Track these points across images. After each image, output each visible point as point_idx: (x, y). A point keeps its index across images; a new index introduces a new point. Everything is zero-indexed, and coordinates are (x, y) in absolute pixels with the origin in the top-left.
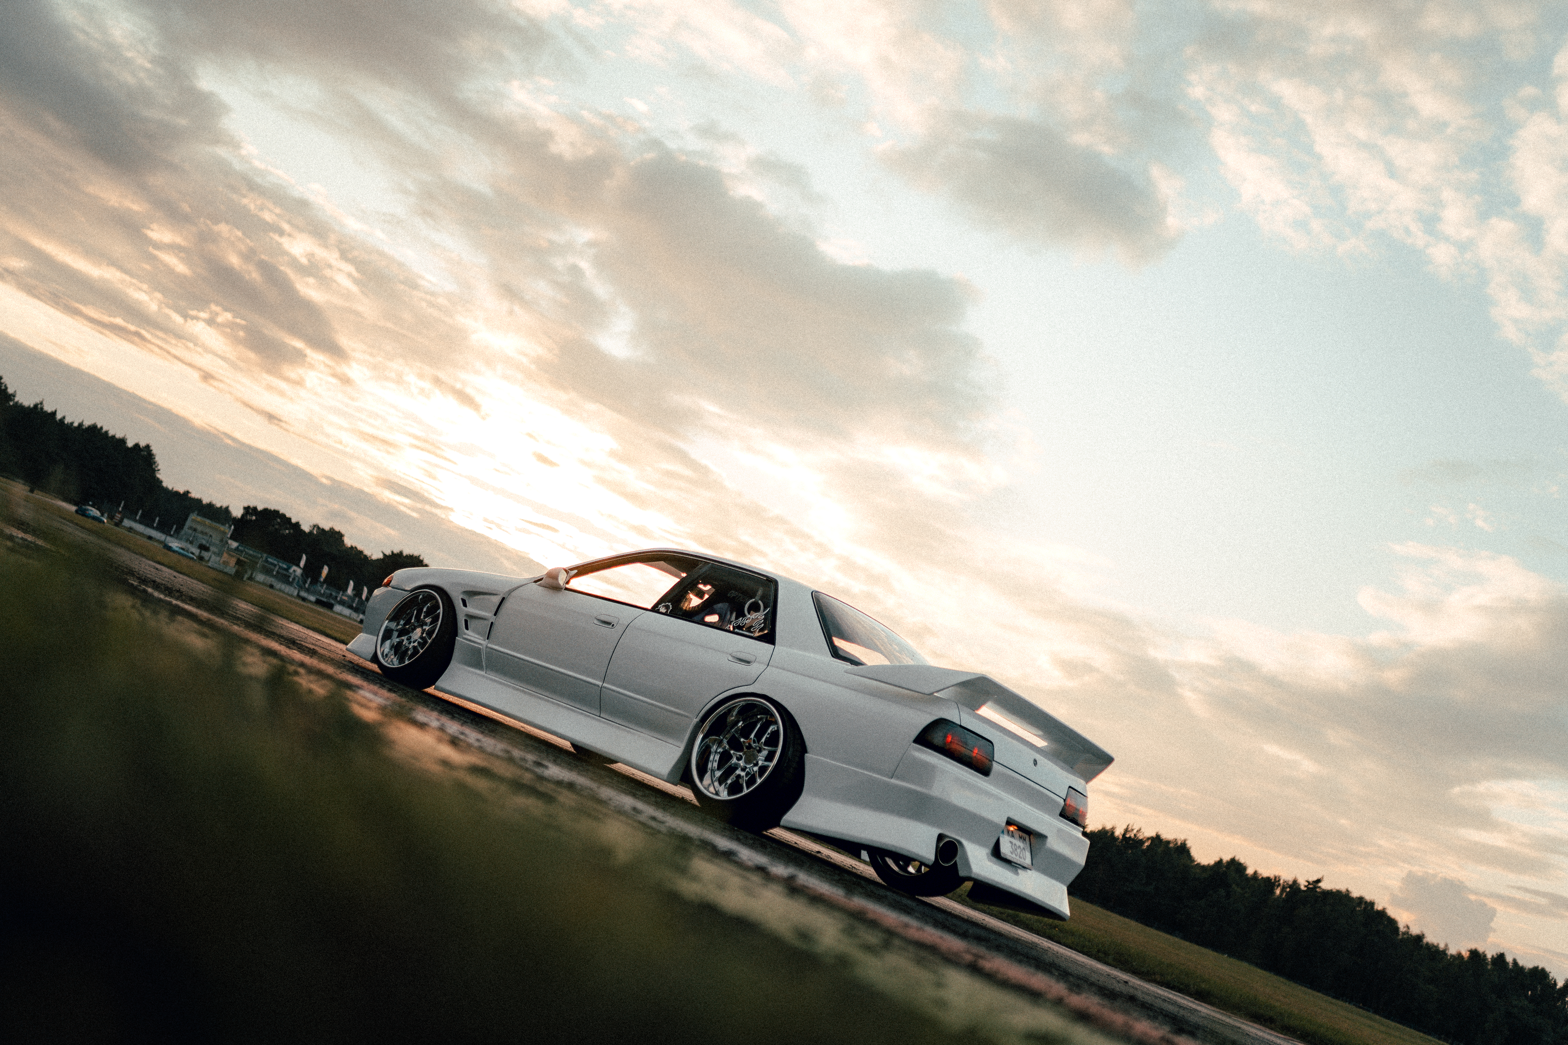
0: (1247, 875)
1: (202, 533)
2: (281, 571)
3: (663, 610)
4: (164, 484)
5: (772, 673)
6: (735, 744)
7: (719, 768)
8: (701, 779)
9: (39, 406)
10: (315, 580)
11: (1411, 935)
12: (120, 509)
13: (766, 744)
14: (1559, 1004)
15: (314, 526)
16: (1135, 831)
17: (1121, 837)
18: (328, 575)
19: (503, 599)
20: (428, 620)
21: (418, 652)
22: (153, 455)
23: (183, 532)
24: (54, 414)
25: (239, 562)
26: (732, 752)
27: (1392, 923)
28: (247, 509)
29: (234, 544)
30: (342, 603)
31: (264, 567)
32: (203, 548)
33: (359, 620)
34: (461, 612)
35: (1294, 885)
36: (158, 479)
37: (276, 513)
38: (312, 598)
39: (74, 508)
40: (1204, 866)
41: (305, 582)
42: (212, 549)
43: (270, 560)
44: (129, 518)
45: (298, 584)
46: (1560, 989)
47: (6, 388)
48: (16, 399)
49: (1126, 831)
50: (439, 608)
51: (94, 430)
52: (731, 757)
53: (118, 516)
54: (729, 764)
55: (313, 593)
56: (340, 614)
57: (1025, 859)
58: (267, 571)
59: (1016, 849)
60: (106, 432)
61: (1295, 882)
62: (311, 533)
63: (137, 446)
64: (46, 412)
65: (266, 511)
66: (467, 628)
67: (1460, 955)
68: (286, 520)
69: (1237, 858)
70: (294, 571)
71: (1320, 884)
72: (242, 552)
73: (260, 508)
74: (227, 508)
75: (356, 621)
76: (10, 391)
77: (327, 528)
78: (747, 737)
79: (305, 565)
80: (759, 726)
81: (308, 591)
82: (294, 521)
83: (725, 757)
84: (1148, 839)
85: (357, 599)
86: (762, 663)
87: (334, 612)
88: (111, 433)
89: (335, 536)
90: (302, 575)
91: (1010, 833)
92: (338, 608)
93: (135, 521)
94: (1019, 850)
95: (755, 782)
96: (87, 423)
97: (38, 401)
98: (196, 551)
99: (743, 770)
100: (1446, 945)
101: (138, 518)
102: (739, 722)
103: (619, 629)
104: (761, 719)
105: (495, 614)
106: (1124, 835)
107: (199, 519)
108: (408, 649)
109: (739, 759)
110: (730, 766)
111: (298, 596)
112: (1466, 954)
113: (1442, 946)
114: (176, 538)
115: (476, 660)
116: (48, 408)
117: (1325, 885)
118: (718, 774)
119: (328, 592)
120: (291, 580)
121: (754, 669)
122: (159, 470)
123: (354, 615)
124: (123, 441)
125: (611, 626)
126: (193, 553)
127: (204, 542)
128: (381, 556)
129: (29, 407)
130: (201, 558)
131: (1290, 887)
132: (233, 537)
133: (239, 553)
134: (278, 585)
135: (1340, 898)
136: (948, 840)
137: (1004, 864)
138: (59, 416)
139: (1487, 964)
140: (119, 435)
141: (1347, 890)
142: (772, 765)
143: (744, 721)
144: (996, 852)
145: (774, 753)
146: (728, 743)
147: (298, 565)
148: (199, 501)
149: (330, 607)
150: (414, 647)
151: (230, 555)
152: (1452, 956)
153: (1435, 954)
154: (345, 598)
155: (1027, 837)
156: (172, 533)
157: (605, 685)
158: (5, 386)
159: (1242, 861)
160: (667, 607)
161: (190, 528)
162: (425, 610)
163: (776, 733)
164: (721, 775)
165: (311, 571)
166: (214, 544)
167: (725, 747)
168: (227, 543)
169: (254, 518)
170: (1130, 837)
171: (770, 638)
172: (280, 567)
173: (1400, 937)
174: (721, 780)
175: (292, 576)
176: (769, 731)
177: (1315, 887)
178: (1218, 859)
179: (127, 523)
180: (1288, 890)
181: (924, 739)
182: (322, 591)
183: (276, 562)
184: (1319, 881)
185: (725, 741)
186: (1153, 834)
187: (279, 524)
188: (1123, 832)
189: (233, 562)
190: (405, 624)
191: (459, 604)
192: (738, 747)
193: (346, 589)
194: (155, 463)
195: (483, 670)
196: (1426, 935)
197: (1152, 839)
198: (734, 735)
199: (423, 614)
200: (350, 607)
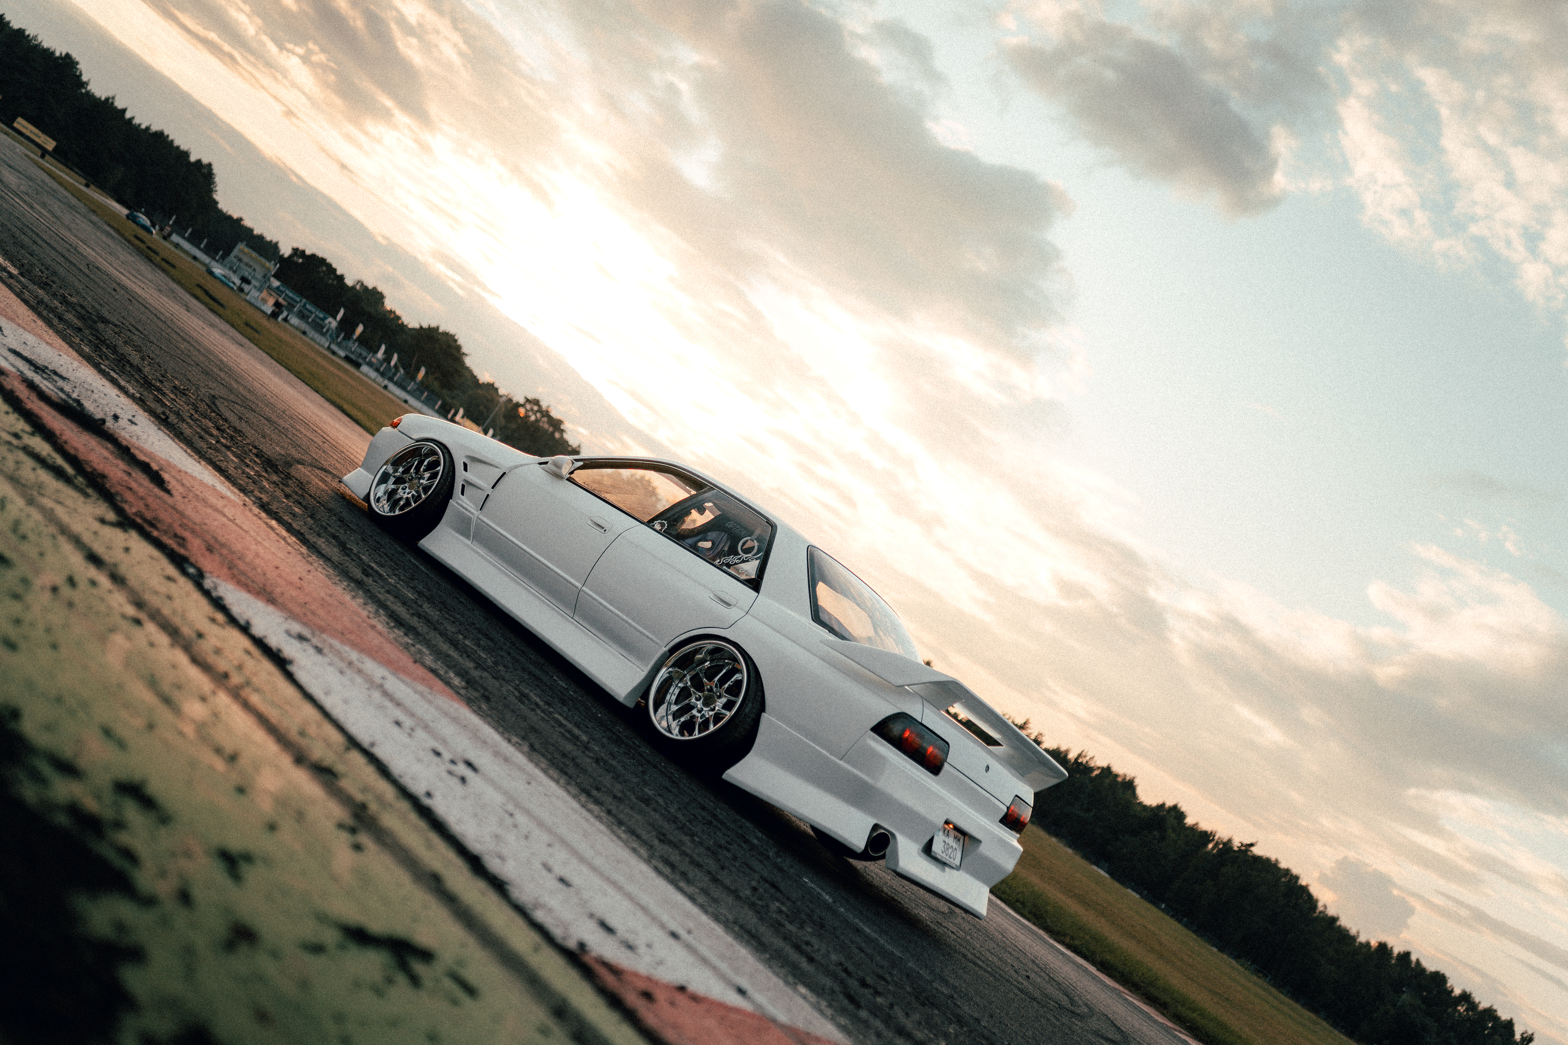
0: (1185, 824)
1: (247, 265)
2: (318, 320)
3: (658, 527)
4: (220, 206)
5: (749, 622)
6: (698, 685)
7: (676, 703)
8: (656, 709)
9: (110, 101)
10: (348, 336)
11: (1327, 915)
12: (171, 222)
13: (728, 691)
14: (1450, 1010)
15: (359, 282)
16: (1088, 758)
17: (1073, 760)
18: (361, 334)
19: (504, 473)
20: (427, 475)
21: (410, 505)
22: (213, 174)
23: (227, 260)
24: (124, 111)
25: (277, 304)
26: (692, 689)
27: (1311, 902)
28: (295, 250)
29: (276, 283)
30: (370, 364)
31: (300, 311)
32: (245, 280)
33: (383, 385)
34: (461, 476)
35: (1227, 845)
36: (214, 200)
37: (323, 261)
38: (342, 354)
39: (125, 211)
40: (1145, 806)
41: (338, 337)
42: (254, 282)
43: (308, 306)
44: (178, 234)
45: (331, 336)
46: (1455, 997)
47: (81, 75)
48: (89, 88)
49: (1080, 756)
50: (439, 465)
51: (160, 136)
52: (689, 695)
53: (168, 229)
54: (687, 701)
55: (345, 348)
56: (366, 375)
57: (954, 860)
58: (302, 316)
59: (948, 849)
60: (172, 141)
61: (1230, 841)
62: (353, 288)
63: (199, 162)
64: (116, 108)
65: (313, 256)
66: (463, 493)
67: (1368, 944)
68: (331, 270)
69: (1179, 806)
70: (330, 323)
71: (1252, 849)
72: (282, 292)
73: (308, 252)
74: (277, 244)
75: (379, 385)
76: (84, 78)
77: (370, 287)
78: (710, 679)
79: (342, 319)
80: (724, 671)
81: (339, 345)
82: (339, 272)
83: (684, 694)
84: (1099, 768)
85: (385, 365)
86: (742, 609)
87: (361, 373)
88: (176, 143)
89: (376, 296)
90: (336, 328)
91: (946, 832)
92: (365, 368)
93: (183, 237)
94: (950, 851)
95: (707, 728)
96: (154, 128)
97: (110, 94)
98: (238, 282)
99: (699, 711)
100: (1358, 932)
101: (186, 235)
102: (706, 661)
103: (610, 536)
104: (728, 664)
105: (493, 488)
106: (1076, 759)
107: (246, 250)
108: (401, 499)
109: (697, 699)
110: (688, 704)
111: (329, 348)
112: (1374, 943)
113: (1353, 932)
114: (221, 264)
115: (465, 528)
116: (119, 104)
117: (1257, 851)
118: (674, 708)
119: (359, 351)
120: (324, 330)
121: (733, 614)
122: (216, 191)
123: (380, 379)
124: (186, 154)
125: (603, 531)
126: (234, 283)
127: (246, 274)
128: (417, 326)
129: (100, 99)
130: (241, 290)
131: (1225, 844)
132: (276, 276)
133: (279, 293)
134: (312, 333)
135: (1267, 866)
136: (883, 831)
137: (933, 861)
138: (128, 115)
139: (1392, 958)
140: (184, 147)
141: (1277, 860)
142: (729, 714)
143: (711, 661)
144: (927, 849)
145: (734, 703)
146: (691, 679)
147: (335, 318)
148: (251, 230)
149: (358, 365)
150: (407, 499)
151: (269, 293)
152: (1361, 943)
153: (1345, 937)
154: (373, 360)
155: (962, 838)
156: (217, 258)
157: (584, 588)
158: (80, 72)
159: (1183, 809)
160: (662, 525)
161: (235, 257)
162: (426, 463)
163: (739, 683)
164: (677, 710)
165: (346, 327)
166: (257, 279)
167: (687, 683)
168: (269, 280)
169: (300, 260)
170: (1082, 763)
171: (755, 584)
172: (316, 316)
173: (1316, 915)
174: (676, 716)
175: (327, 327)
176: (733, 680)
177: (1246, 851)
178: (1160, 802)
179: (175, 238)
180: (1221, 846)
181: (882, 729)
182: (353, 349)
183: (313, 310)
184: (1252, 845)
185: (688, 677)
186: (1104, 764)
187: (324, 272)
188: (1076, 756)
189: (271, 301)
190: (403, 473)
191: (459, 467)
192: (699, 687)
193: (376, 352)
194: (214, 183)
195: (470, 540)
196: (1341, 919)
197: (1103, 769)
198: (697, 674)
199: (423, 467)
200: (377, 370)
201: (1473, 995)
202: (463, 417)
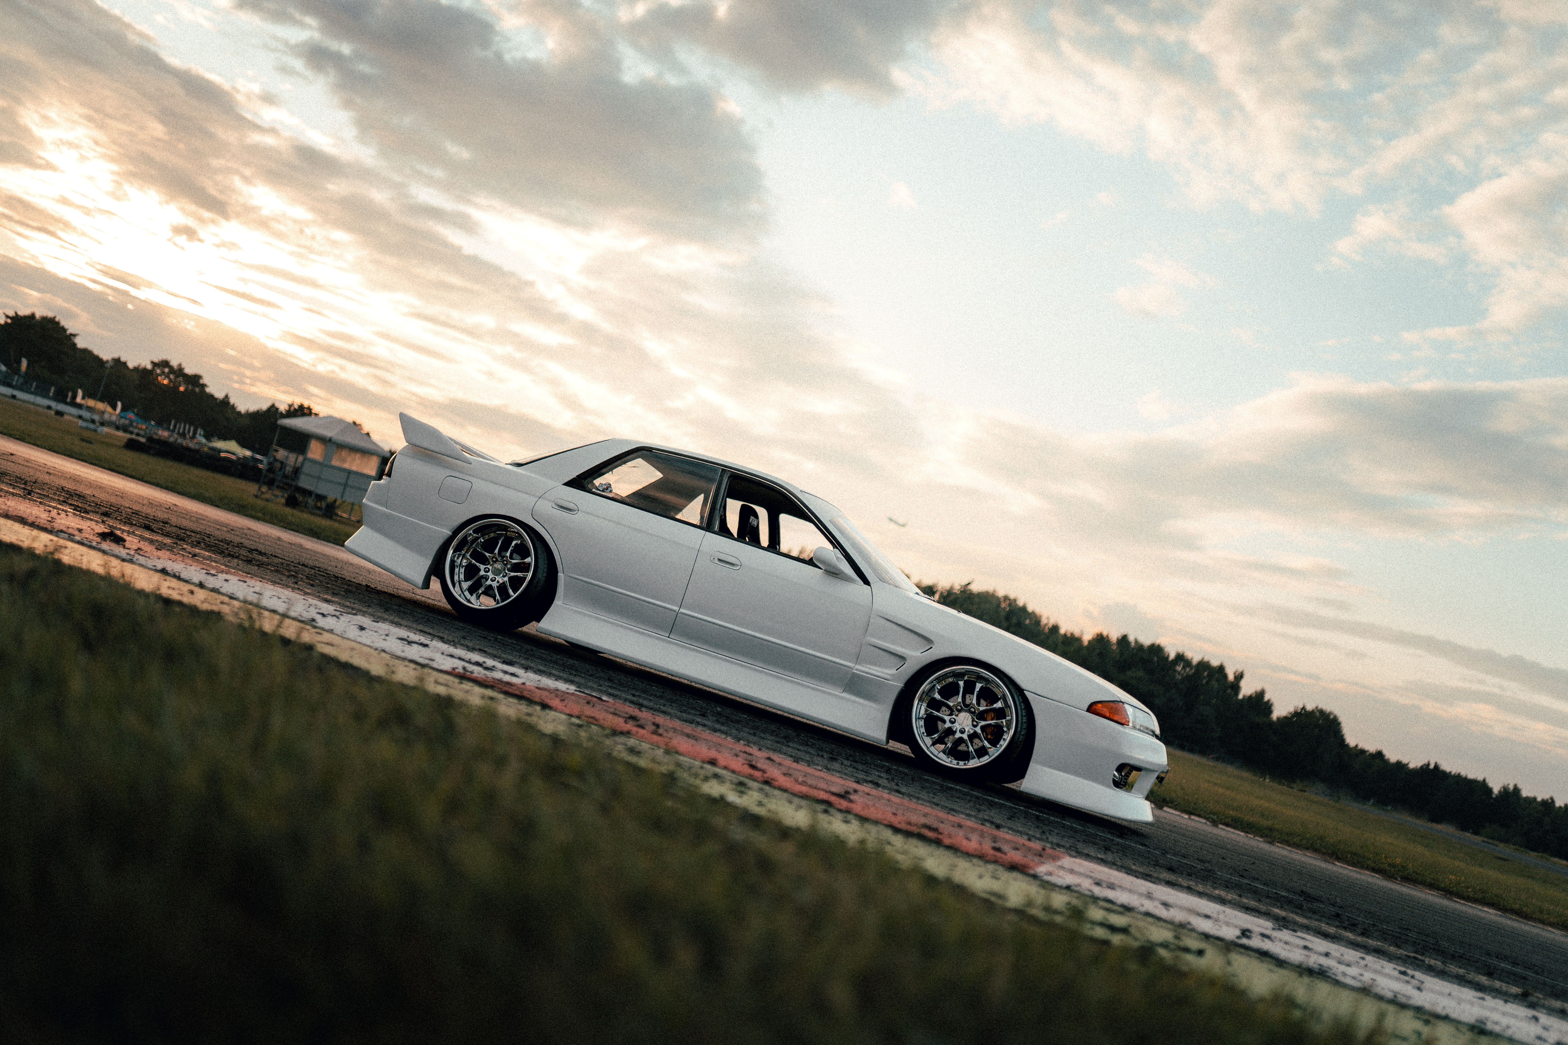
201: (1185, 654)
202: (83, 398)
